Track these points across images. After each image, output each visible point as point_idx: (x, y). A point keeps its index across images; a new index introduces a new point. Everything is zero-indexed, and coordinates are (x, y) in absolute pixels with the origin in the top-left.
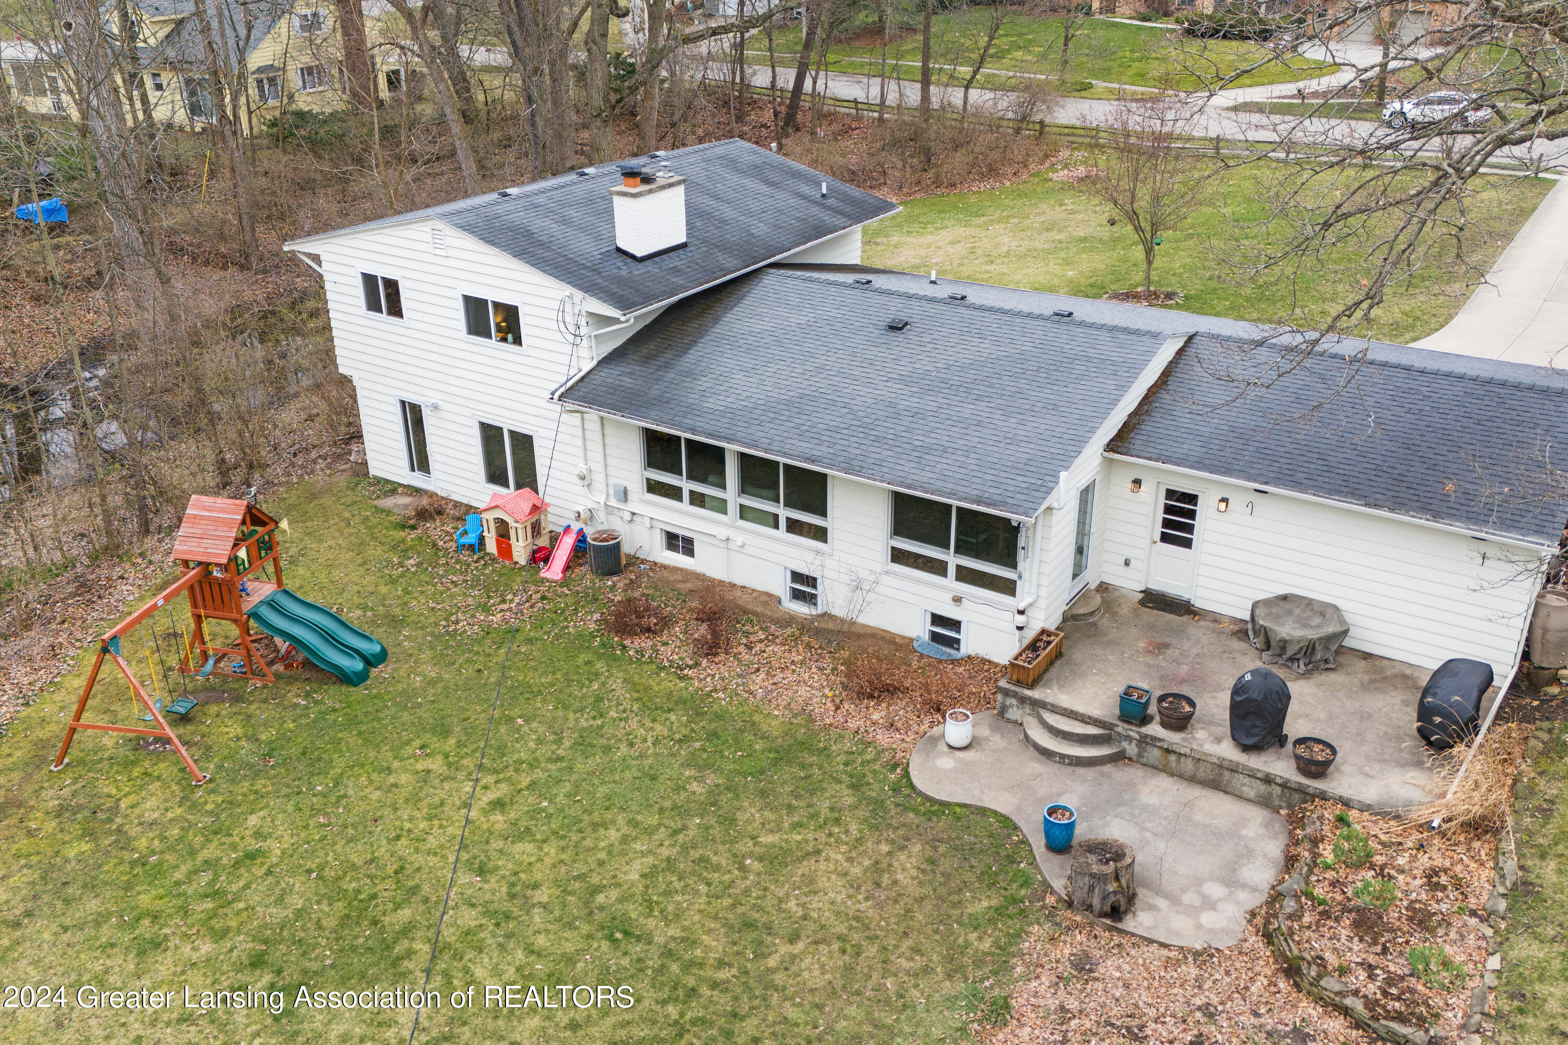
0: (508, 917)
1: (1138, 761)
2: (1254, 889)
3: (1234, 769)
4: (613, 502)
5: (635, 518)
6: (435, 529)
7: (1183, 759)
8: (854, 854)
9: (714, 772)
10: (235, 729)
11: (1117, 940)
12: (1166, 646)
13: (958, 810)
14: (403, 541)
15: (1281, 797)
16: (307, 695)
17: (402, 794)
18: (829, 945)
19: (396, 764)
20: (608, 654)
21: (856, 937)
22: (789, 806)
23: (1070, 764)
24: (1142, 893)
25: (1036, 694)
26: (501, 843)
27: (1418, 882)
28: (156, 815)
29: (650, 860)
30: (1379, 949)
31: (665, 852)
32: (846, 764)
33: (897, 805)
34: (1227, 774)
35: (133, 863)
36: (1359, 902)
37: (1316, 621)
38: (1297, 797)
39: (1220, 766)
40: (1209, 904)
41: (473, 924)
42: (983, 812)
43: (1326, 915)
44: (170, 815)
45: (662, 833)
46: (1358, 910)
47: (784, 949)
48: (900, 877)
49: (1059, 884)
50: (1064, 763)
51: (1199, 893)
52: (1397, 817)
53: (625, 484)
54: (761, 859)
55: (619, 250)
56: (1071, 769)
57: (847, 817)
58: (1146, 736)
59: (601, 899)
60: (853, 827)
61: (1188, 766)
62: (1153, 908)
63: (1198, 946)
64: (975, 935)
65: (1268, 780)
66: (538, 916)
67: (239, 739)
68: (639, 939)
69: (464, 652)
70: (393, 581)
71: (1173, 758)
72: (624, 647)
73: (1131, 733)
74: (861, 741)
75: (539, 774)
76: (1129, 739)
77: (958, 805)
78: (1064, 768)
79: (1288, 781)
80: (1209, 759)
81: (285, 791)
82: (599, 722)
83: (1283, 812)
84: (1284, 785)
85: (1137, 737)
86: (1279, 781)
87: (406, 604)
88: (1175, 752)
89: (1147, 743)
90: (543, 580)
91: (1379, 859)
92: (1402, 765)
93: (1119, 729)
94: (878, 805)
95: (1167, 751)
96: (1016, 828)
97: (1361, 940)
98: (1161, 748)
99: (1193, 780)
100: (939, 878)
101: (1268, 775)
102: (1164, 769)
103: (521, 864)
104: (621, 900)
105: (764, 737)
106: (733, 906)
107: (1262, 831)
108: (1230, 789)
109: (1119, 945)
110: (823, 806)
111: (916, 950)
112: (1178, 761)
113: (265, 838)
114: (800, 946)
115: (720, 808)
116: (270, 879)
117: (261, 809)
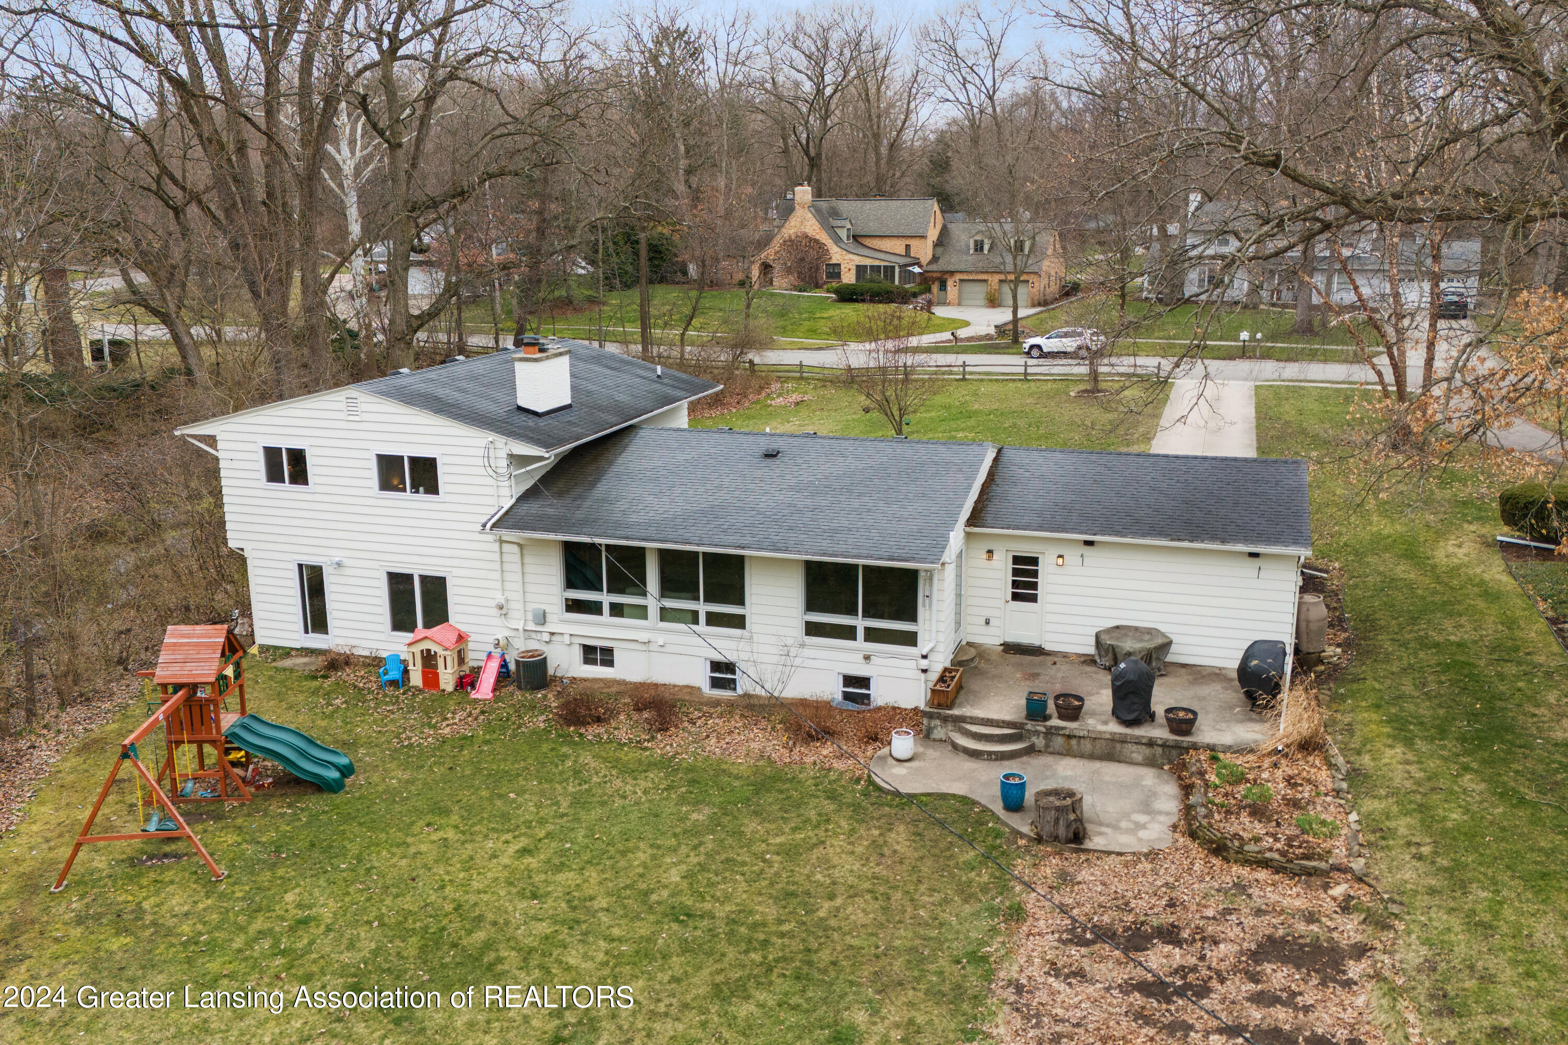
0: (578, 922)
1: (1047, 750)
2: (1168, 814)
3: (1123, 740)
4: (531, 626)
5: (554, 638)
6: (347, 675)
7: (1082, 741)
8: (852, 839)
9: (708, 805)
10: (232, 838)
11: (1083, 857)
12: (1038, 675)
13: (924, 799)
14: (321, 687)
15: (1162, 756)
16: (290, 806)
17: (430, 859)
18: (863, 896)
19: (409, 840)
20: (567, 739)
21: (882, 890)
22: (783, 818)
23: (996, 760)
24: (1089, 827)
25: (956, 712)
26: (543, 877)
27: (1281, 785)
28: (186, 908)
29: (684, 867)
30: (1274, 824)
31: (694, 860)
32: (816, 785)
33: (872, 804)
34: (1118, 746)
35: (185, 945)
36: (1249, 801)
37: (1147, 637)
38: (1174, 752)
39: (1112, 740)
40: (1140, 826)
41: (549, 931)
42: (943, 796)
43: (1228, 812)
44: (201, 906)
45: (684, 850)
46: (1250, 806)
47: (827, 905)
48: (897, 847)
49: (1025, 829)
50: (991, 760)
51: (1130, 821)
52: (1252, 751)
53: (543, 607)
54: (778, 854)
55: (520, 409)
56: (998, 763)
57: (834, 817)
58: (1051, 727)
59: (654, 897)
60: (843, 823)
61: (1087, 746)
62: (1100, 834)
63: (1145, 850)
64: (973, 874)
65: (1151, 743)
66: (604, 918)
67: (239, 844)
68: (702, 917)
69: (428, 758)
70: (331, 716)
71: (1074, 742)
72: (581, 735)
73: (1039, 728)
74: (822, 769)
75: (550, 827)
76: (1037, 733)
77: (923, 795)
78: (992, 763)
79: (1167, 740)
80: (1103, 736)
81: (309, 873)
82: (586, 786)
83: (1166, 767)
84: (1165, 745)
85: (1043, 730)
86: (1160, 742)
87: (350, 731)
88: (1075, 737)
89: (1052, 734)
90: (476, 701)
91: (1250, 777)
92: (1241, 722)
93: (1029, 727)
94: (856, 807)
95: (1069, 737)
96: (974, 803)
97: (1260, 821)
98: (1063, 735)
99: (1092, 757)
100: (928, 843)
101: (1150, 739)
102: (1068, 753)
103: (569, 886)
104: (673, 895)
105: (737, 777)
106: (772, 884)
107: (1156, 781)
108: (1122, 758)
109: (1087, 860)
110: (813, 814)
111: (932, 890)
112: (1079, 744)
113: (310, 907)
114: (839, 901)
115: (724, 827)
116: (332, 935)
117: (294, 888)
